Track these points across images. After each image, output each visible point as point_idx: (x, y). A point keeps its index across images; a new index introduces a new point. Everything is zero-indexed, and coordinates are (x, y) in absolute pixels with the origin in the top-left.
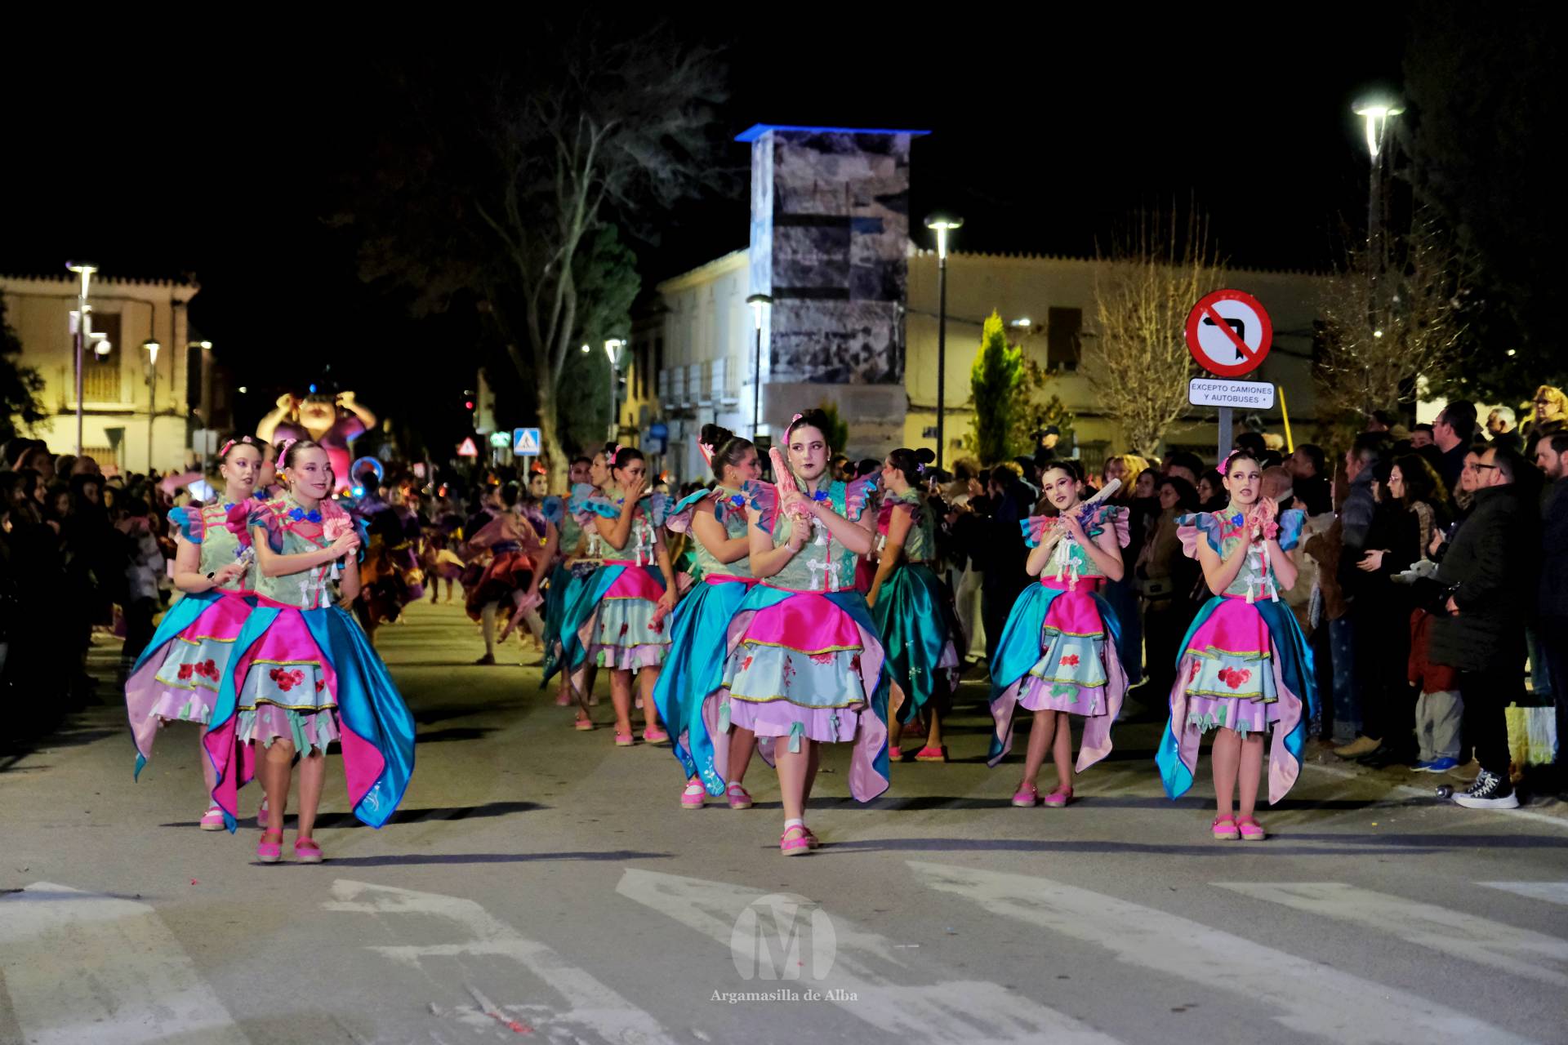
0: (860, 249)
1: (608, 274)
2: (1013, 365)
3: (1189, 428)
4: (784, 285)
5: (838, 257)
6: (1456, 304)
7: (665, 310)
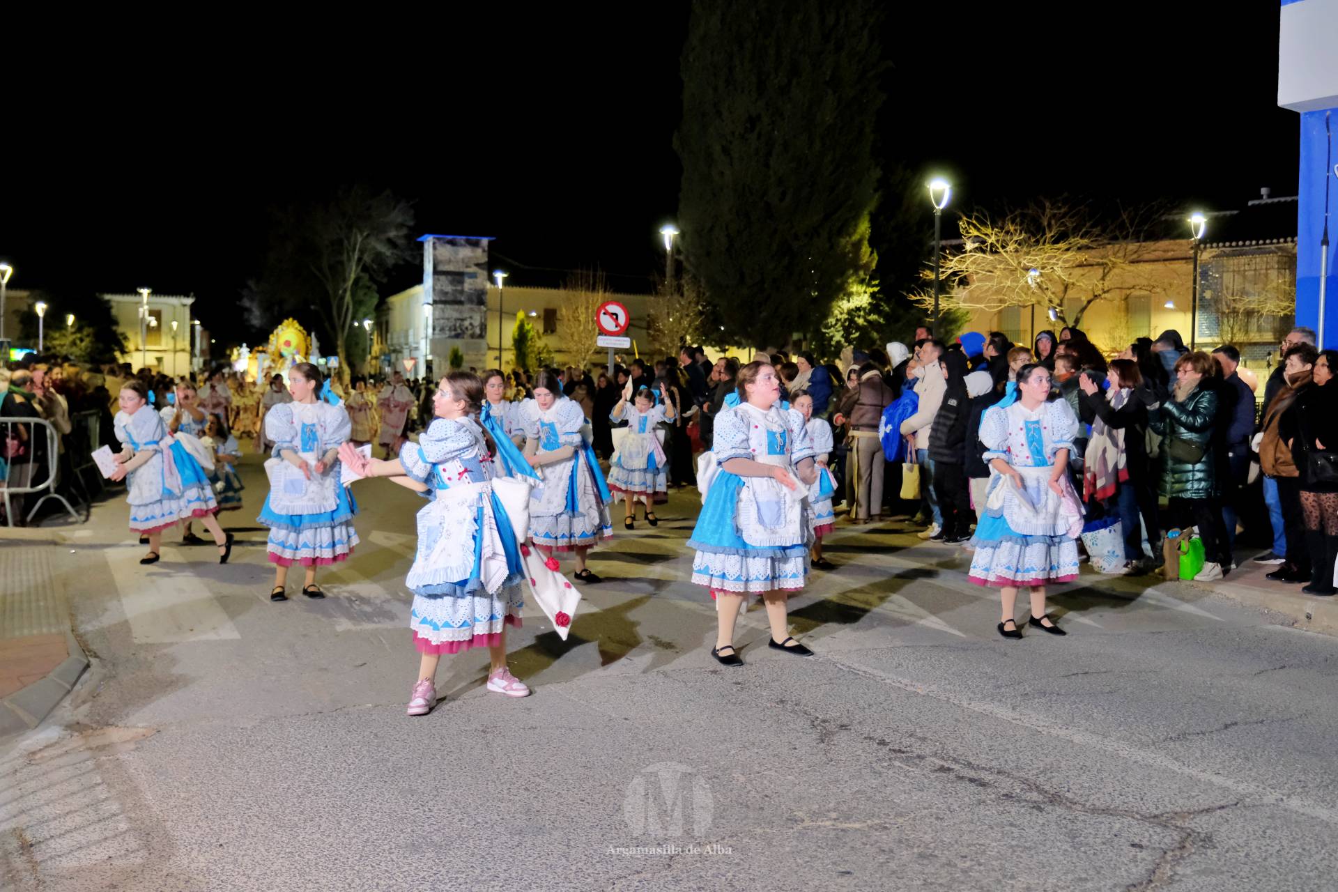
0: (468, 285)
1: (365, 294)
2: (528, 331)
3: (599, 356)
4: (437, 299)
5: (459, 288)
6: (700, 308)
7: (389, 309)
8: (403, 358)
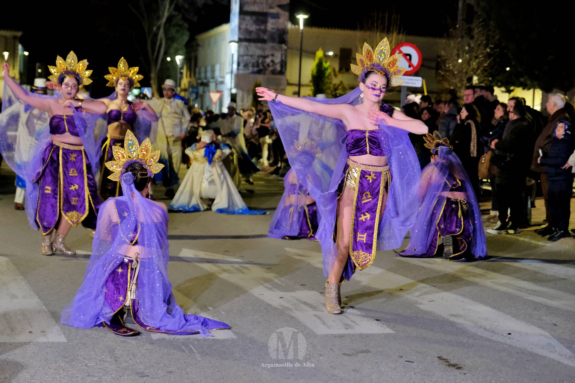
0: (271, 25)
1: (177, 31)
2: (326, 69)
3: (391, 94)
4: (242, 37)
5: (263, 27)
6: (488, 50)
7: (198, 45)
8: (209, 91)
